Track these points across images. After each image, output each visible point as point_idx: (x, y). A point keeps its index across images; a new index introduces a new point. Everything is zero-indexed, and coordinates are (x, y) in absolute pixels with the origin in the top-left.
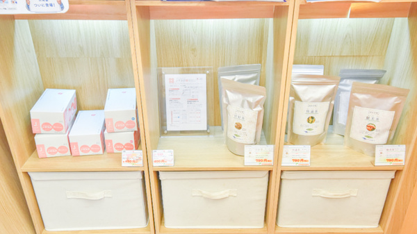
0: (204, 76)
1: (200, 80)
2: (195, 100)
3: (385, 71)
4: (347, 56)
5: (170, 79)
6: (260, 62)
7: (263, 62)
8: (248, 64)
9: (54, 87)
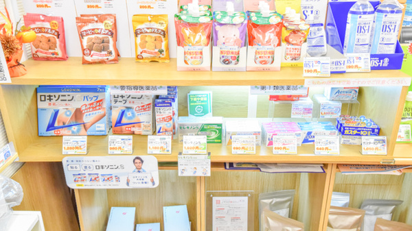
0: (246, 199)
1: (243, 202)
2: (238, 218)
3: (402, 201)
4: (369, 185)
5: (217, 201)
6: (294, 188)
7: (296, 188)
8: (284, 189)
9: (117, 206)
